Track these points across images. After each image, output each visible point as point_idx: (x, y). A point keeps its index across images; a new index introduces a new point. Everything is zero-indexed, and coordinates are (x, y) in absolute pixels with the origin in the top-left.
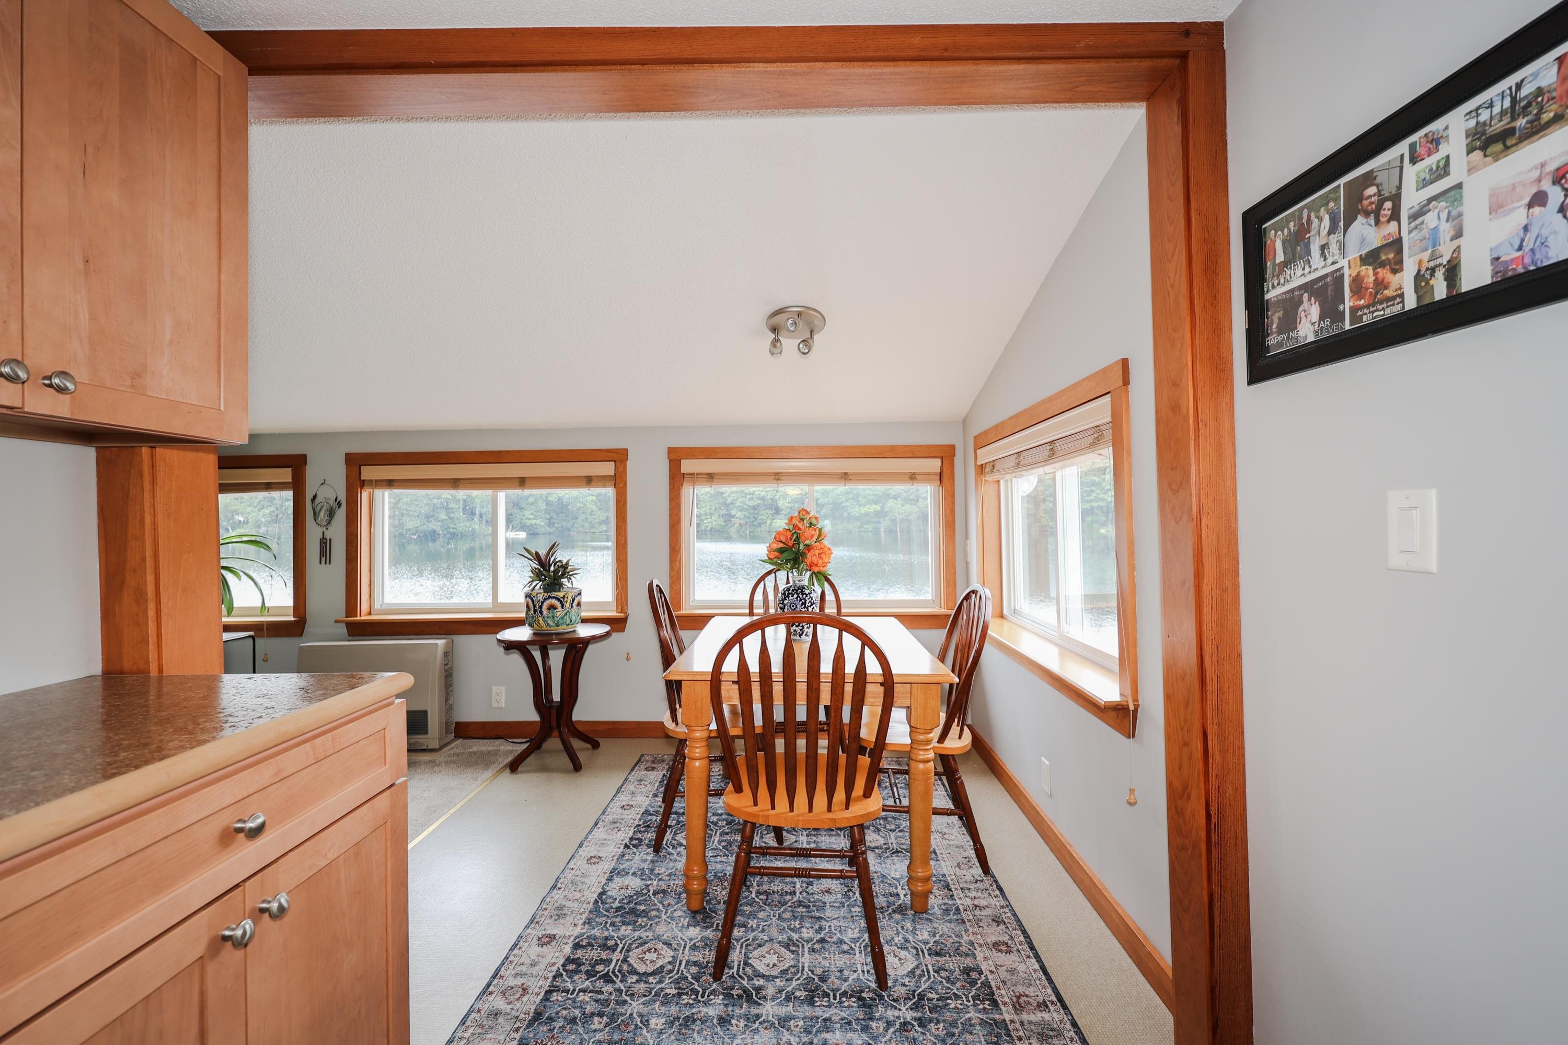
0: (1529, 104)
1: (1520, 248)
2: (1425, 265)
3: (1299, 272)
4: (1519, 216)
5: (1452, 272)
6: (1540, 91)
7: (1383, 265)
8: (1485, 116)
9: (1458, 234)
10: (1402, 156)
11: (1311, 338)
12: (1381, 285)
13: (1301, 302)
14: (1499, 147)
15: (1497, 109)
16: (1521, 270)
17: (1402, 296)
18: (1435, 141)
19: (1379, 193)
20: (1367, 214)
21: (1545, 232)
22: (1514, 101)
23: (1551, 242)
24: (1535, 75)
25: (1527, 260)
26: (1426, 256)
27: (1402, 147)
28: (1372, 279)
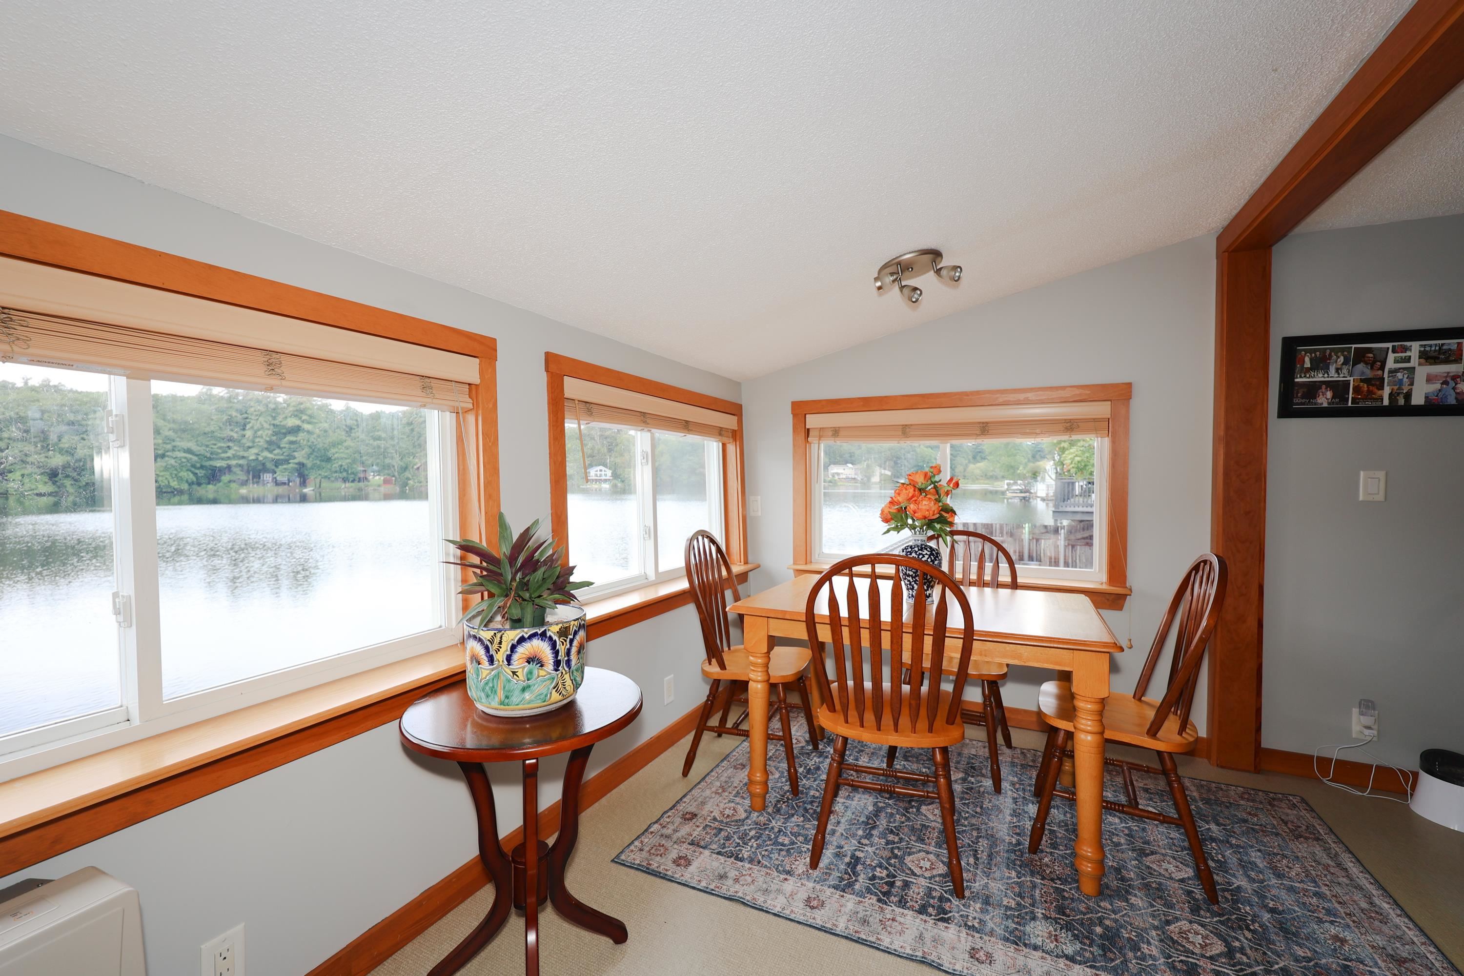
0: (1446, 352)
1: (1437, 396)
2: (1395, 391)
3: (1321, 375)
4: (1438, 386)
5: (1408, 396)
6: (1450, 350)
7: (1373, 385)
8: (1428, 349)
9: (1412, 384)
10: (1388, 348)
11: (1325, 405)
12: (1370, 392)
13: (1321, 388)
14: (1433, 361)
15: (1433, 348)
16: (1436, 403)
17: (1382, 399)
18: (1405, 349)
19: (1374, 357)
20: (1366, 363)
21: (1447, 394)
22: (1440, 348)
23: (1449, 397)
24: (1449, 344)
25: (1439, 400)
26: (1396, 388)
27: (1390, 345)
28: (1366, 389)
